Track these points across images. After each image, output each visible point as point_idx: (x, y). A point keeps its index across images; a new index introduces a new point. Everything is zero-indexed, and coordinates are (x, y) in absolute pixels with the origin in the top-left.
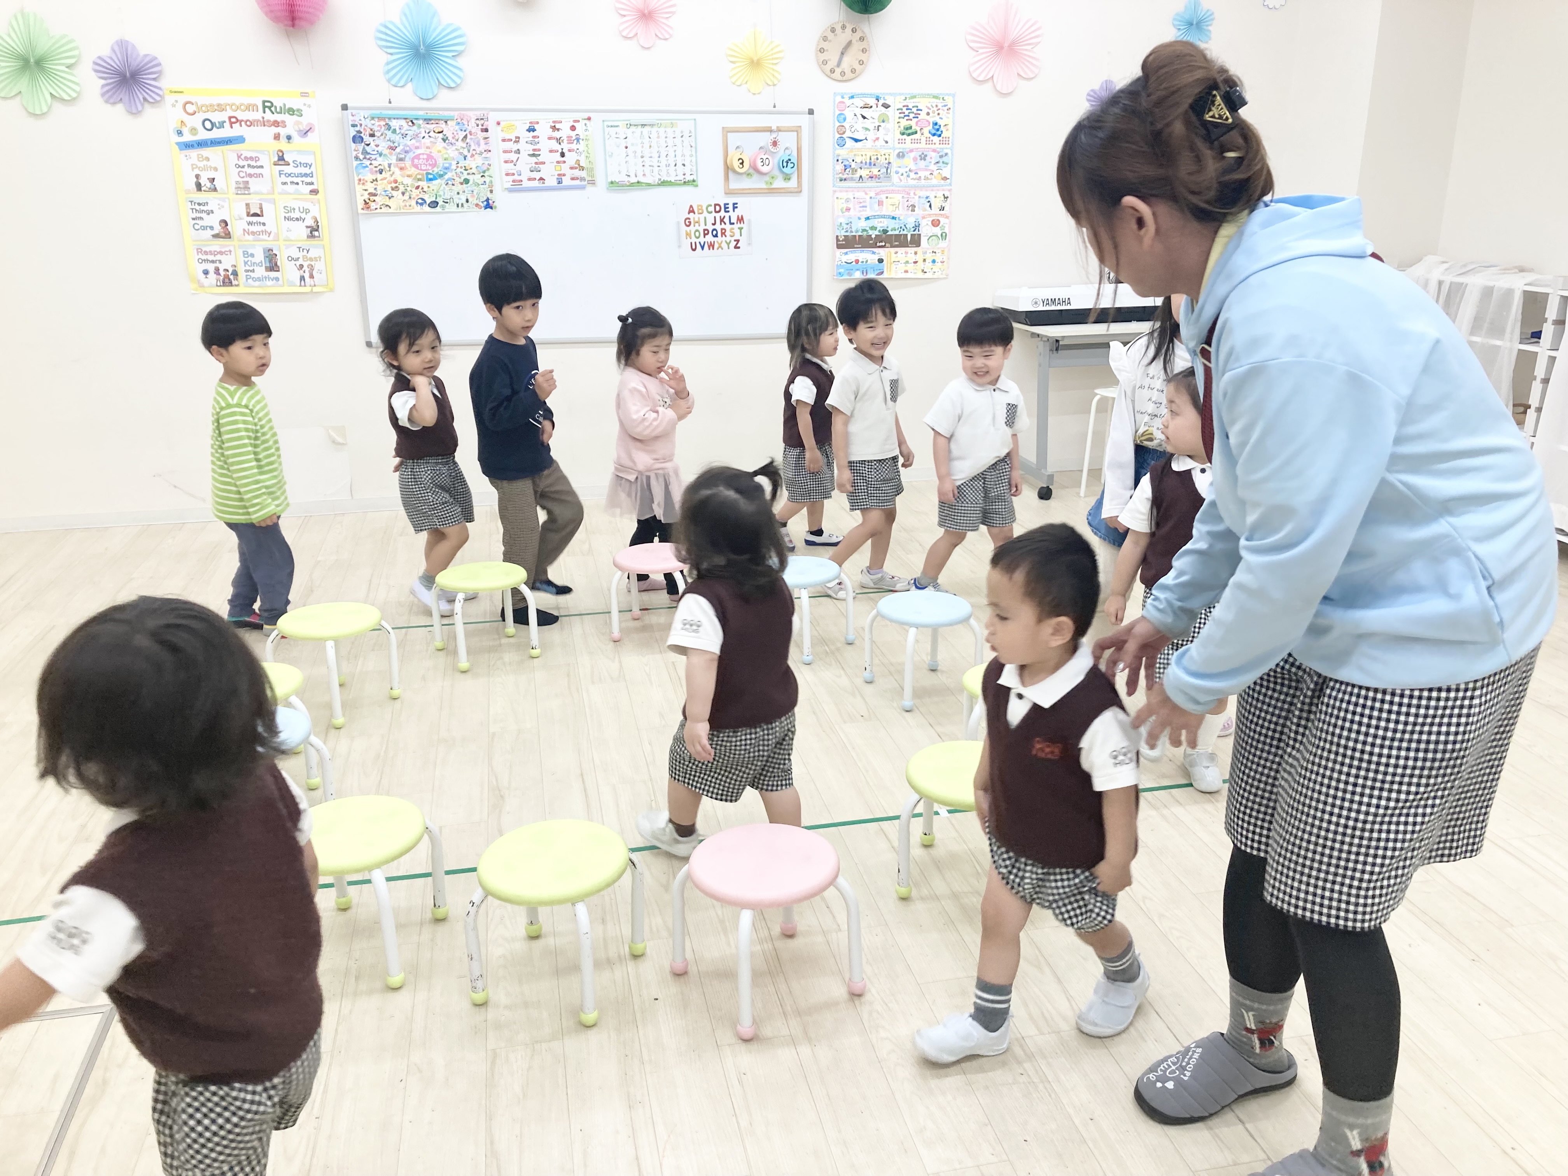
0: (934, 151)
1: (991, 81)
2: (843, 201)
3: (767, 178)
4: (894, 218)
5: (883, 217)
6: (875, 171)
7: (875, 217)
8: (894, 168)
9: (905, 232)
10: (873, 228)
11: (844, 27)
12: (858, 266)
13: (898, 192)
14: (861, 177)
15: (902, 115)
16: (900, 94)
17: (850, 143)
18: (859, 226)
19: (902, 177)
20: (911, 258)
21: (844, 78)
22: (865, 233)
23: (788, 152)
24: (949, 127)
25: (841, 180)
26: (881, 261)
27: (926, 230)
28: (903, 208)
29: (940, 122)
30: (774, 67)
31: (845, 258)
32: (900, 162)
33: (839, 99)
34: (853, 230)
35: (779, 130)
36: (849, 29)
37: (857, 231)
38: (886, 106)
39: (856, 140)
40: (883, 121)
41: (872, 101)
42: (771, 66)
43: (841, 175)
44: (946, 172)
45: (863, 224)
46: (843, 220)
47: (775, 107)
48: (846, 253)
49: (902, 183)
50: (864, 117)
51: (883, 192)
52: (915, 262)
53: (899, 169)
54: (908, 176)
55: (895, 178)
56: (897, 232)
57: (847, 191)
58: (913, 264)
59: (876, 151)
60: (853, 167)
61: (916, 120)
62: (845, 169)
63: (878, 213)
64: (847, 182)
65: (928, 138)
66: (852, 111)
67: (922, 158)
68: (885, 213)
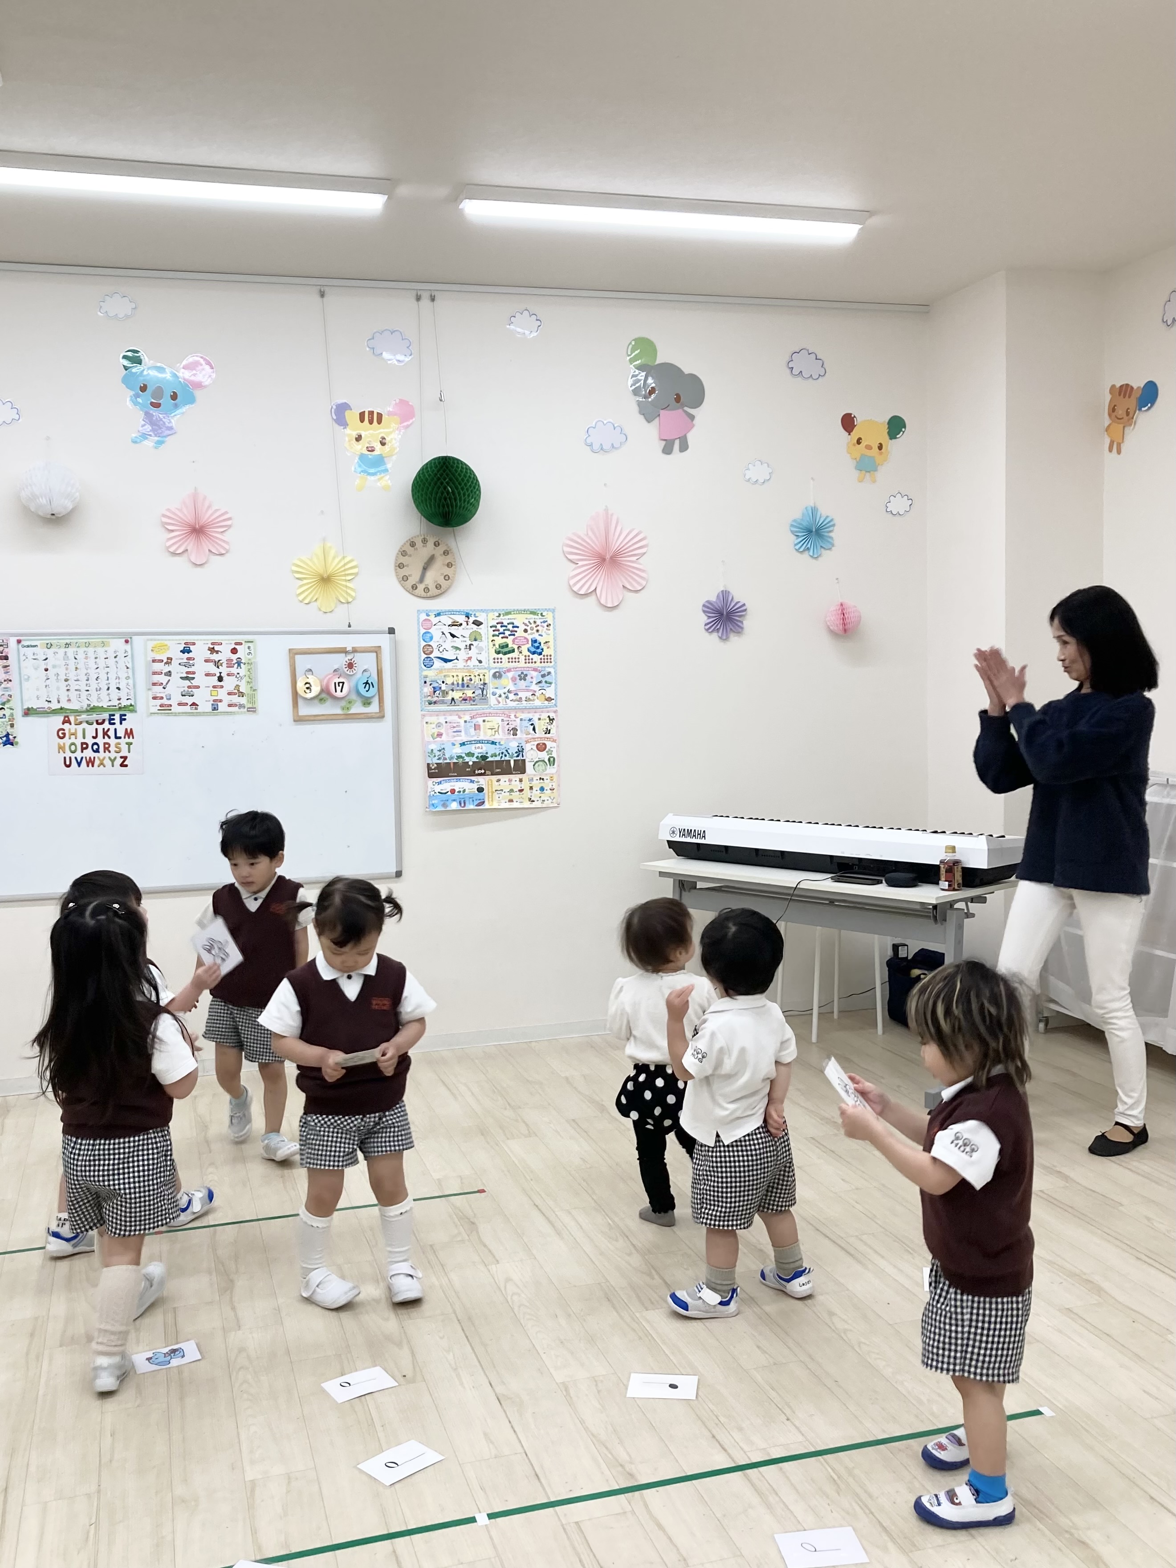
0: (535, 670)
1: (594, 593)
2: (434, 726)
3: (343, 703)
4: (493, 743)
5: (480, 742)
6: (469, 693)
7: (471, 742)
8: (490, 689)
9: (507, 758)
10: (469, 754)
11: (425, 541)
12: (453, 797)
13: (496, 715)
14: (453, 699)
15: (497, 633)
16: (493, 611)
17: (438, 664)
18: (454, 752)
19: (500, 699)
20: (517, 786)
21: (428, 595)
22: (461, 760)
23: (367, 674)
24: (551, 644)
25: (430, 704)
27: (531, 755)
28: (503, 731)
29: (539, 639)
30: (348, 584)
31: (438, 788)
32: (497, 681)
33: (423, 616)
34: (447, 756)
35: (355, 651)
36: (430, 544)
37: (451, 758)
38: (477, 623)
39: (446, 661)
40: (475, 640)
41: (461, 619)
42: (344, 583)
43: (429, 698)
44: (550, 692)
45: (458, 750)
46: (433, 746)
47: (349, 626)
48: (440, 783)
49: (501, 705)
50: (453, 636)
51: (481, 715)
52: (521, 790)
53: (496, 690)
54: (507, 697)
55: (492, 700)
56: (498, 758)
57: (437, 716)
58: (518, 793)
59: (469, 672)
60: (443, 689)
61: (512, 637)
62: (435, 692)
63: (475, 738)
64: (437, 705)
65: (526, 656)
66: (439, 630)
67: (522, 677)
68: (482, 738)
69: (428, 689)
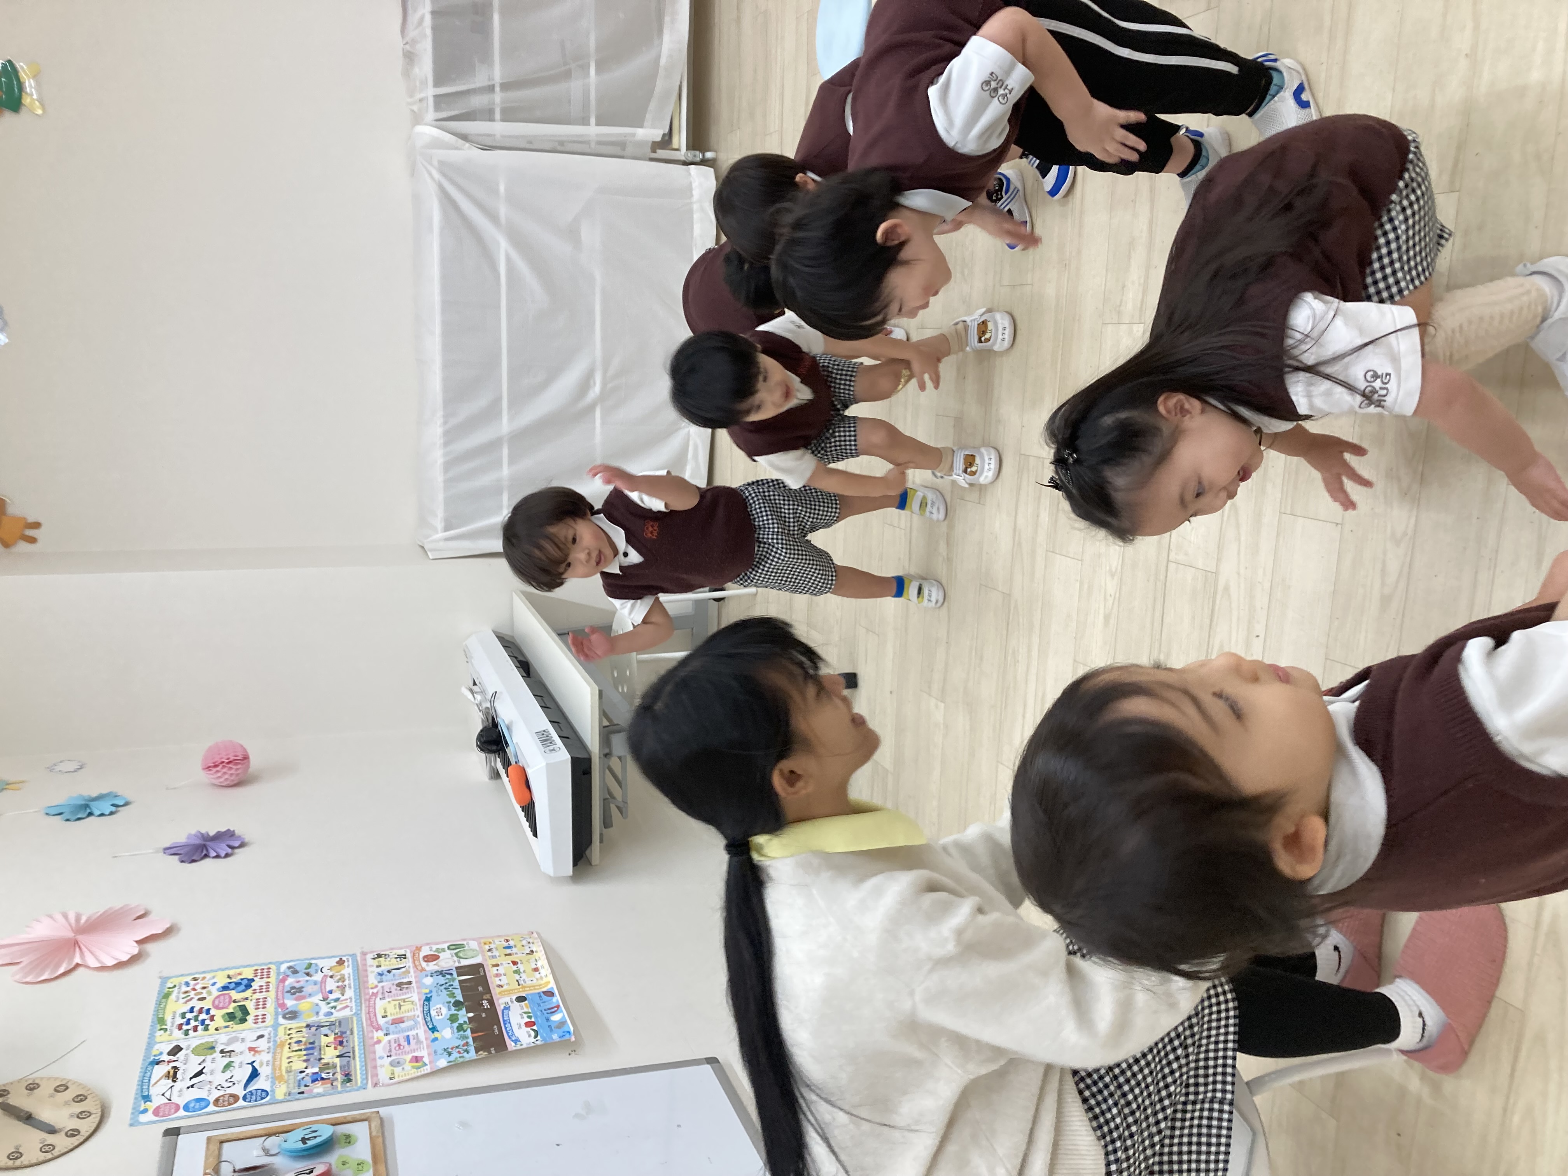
0: (283, 981)
2: (398, 1070)
4: (428, 999)
5: (426, 1013)
6: (327, 1040)
7: (429, 1022)
8: (320, 1019)
9: (456, 984)
10: (453, 1019)
12: (541, 1021)
13: (371, 1006)
14: (340, 1056)
15: (200, 1028)
16: (152, 1036)
17: (260, 1083)
18: (451, 1037)
19: (338, 1008)
20: (506, 967)
21: (96, 1114)
22: (466, 1027)
24: (231, 973)
25: (350, 1080)
26: (521, 999)
27: (447, 964)
28: (405, 994)
29: (220, 985)
31: (527, 1039)
32: (305, 1014)
33: (147, 1117)
34: (462, 1043)
37: (463, 1037)
38: (176, 1050)
39: (255, 1074)
40: (213, 1048)
41: (162, 1069)
43: (338, 1084)
44: (327, 963)
45: (447, 1033)
46: (443, 1061)
48: (515, 1039)
49: (353, 1004)
50: (200, 1073)
51: (372, 1021)
52: (515, 963)
53: (321, 1013)
54: (337, 1000)
55: (341, 1015)
56: (457, 991)
57: (375, 1067)
58: (519, 965)
59: (280, 1046)
60: (316, 1070)
61: (212, 1012)
62: (323, 1079)
63: (420, 1020)
64: (353, 1073)
65: (255, 992)
66: (182, 1094)
67: (296, 991)
68: (419, 1012)
69: (318, 1088)
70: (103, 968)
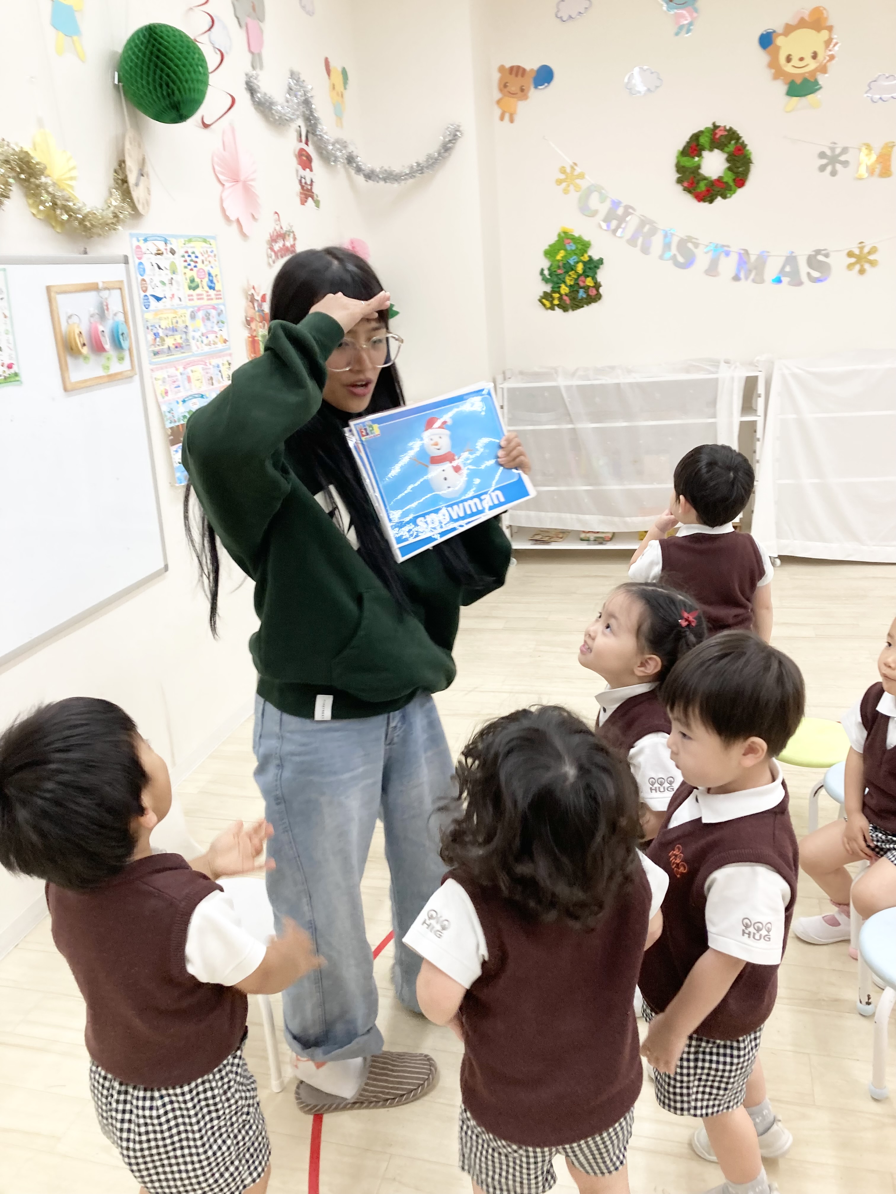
0: (214, 308)
2: (160, 382)
3: (104, 361)
4: (202, 396)
5: (195, 396)
6: (178, 339)
7: (188, 398)
8: (190, 333)
13: (198, 363)
14: (169, 348)
15: (186, 264)
16: (181, 237)
17: (154, 303)
18: (180, 412)
19: (197, 343)
24: (219, 277)
25: (155, 354)
28: (206, 382)
29: (211, 272)
32: (193, 323)
33: (134, 242)
34: (176, 419)
35: (105, 287)
37: (179, 420)
38: (173, 252)
39: (158, 299)
40: (174, 273)
41: (161, 245)
43: (153, 348)
45: (183, 409)
46: (165, 408)
49: (200, 352)
50: (160, 268)
51: (189, 364)
53: (194, 334)
54: (202, 342)
55: (193, 345)
57: (162, 369)
59: (175, 312)
60: (161, 335)
61: (195, 269)
62: (155, 339)
63: (190, 393)
64: (160, 356)
65: (207, 292)
66: (149, 260)
67: (208, 317)
68: (195, 391)
69: (151, 337)
70: (222, 201)
